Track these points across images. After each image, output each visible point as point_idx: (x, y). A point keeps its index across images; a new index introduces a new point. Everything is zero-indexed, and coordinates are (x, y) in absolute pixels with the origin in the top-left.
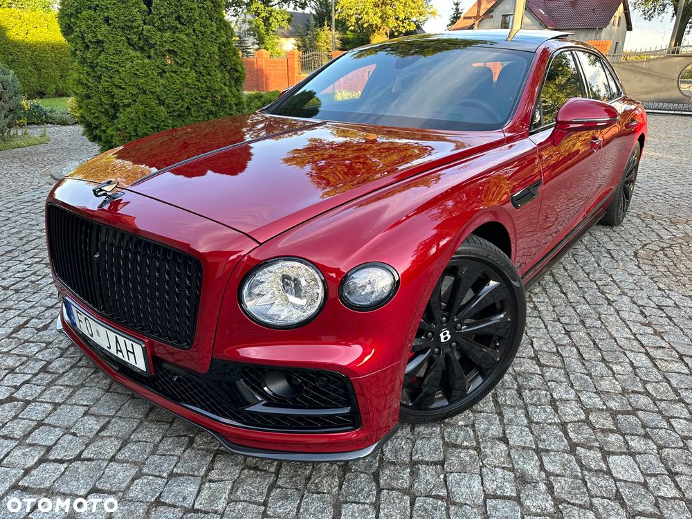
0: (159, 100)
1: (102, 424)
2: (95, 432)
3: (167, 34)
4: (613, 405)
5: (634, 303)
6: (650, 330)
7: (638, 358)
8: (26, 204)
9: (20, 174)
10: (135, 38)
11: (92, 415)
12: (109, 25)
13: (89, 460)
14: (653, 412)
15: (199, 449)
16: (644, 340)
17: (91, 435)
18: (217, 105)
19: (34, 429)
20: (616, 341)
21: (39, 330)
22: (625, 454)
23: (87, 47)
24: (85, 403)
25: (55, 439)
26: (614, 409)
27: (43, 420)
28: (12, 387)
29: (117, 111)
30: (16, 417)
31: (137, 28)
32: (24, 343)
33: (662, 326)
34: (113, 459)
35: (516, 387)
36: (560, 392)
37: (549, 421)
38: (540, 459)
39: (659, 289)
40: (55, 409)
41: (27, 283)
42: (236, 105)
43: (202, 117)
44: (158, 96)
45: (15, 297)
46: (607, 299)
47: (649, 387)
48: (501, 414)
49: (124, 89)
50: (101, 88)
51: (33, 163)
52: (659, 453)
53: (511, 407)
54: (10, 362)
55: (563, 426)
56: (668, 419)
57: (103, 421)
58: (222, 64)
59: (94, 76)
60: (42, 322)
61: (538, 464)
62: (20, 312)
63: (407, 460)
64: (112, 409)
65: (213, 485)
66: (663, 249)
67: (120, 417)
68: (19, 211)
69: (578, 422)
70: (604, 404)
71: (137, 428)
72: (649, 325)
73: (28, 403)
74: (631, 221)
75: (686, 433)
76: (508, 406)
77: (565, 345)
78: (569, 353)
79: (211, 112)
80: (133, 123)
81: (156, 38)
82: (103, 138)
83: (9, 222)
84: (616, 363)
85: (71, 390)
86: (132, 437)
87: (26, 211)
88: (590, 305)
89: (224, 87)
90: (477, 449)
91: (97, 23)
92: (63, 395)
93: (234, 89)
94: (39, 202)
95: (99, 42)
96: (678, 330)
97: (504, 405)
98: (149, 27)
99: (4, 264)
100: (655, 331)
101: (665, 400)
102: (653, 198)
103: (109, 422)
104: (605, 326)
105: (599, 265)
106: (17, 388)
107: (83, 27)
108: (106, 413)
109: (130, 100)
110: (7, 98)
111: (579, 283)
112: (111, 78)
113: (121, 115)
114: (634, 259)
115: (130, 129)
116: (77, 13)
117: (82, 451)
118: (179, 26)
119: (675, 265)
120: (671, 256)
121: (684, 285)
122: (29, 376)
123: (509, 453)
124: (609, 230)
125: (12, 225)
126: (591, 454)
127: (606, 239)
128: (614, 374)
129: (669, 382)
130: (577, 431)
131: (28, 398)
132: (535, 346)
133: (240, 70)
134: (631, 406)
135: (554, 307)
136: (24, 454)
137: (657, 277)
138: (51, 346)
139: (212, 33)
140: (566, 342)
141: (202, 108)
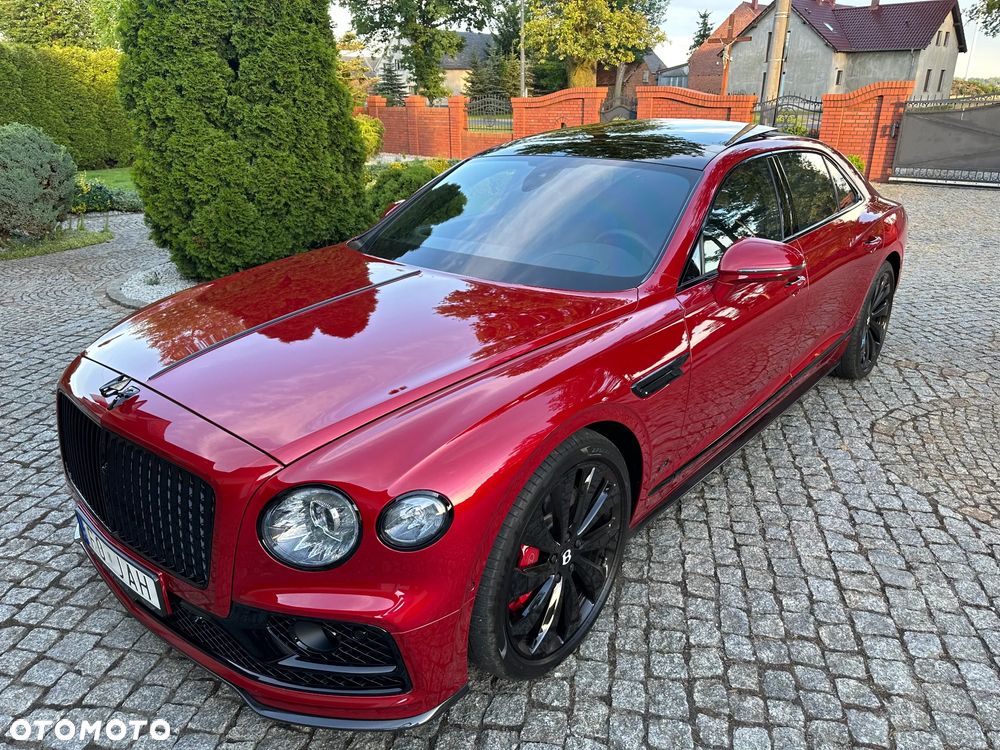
0: (247, 194)
1: (113, 660)
2: (104, 670)
3: (258, 107)
4: (766, 656)
5: (845, 503)
6: (852, 546)
7: (821, 589)
8: (67, 339)
9: (66, 292)
10: (216, 112)
11: (104, 647)
12: (183, 96)
13: (91, 707)
14: (816, 668)
15: (224, 698)
16: (839, 561)
17: (99, 674)
18: (327, 199)
19: (33, 663)
20: (800, 562)
21: (58, 527)
22: (759, 725)
23: (154, 125)
24: (98, 631)
25: (55, 678)
26: (766, 661)
27: (45, 652)
28: (14, 606)
29: (193, 208)
30: (14, 647)
31: (220, 99)
32: (37, 545)
33: (873, 539)
34: (119, 707)
35: (644, 625)
36: (701, 635)
37: (673, 676)
38: (646, 729)
39: (889, 482)
40: (61, 638)
41: (52, 459)
42: (354, 197)
43: (305, 216)
44: (246, 189)
45: (35, 479)
46: (809, 497)
47: (823, 632)
48: (613, 664)
49: (201, 180)
50: (171, 179)
51: (88, 274)
52: (805, 727)
53: (631, 653)
54: (17, 571)
55: (689, 684)
56: (832, 678)
57: (116, 656)
58: (333, 143)
59: (163, 164)
60: (63, 516)
61: (641, 734)
62: (39, 500)
63: (476, 723)
64: (131, 639)
65: (231, 746)
66: (915, 418)
67: (137, 651)
68: (57, 350)
69: (712, 678)
70: (755, 654)
71: (155, 666)
72: (855, 538)
73: (30, 628)
74: (884, 372)
75: (851, 700)
76: (625, 651)
77: (728, 566)
78: (731, 578)
79: (317, 209)
80: (211, 227)
81: (244, 112)
82: (174, 244)
83: (43, 366)
84: (790, 594)
85: (84, 612)
86: (147, 678)
87: (67, 350)
88: (781, 505)
89: (335, 174)
90: (569, 711)
91: (166, 94)
92: (73, 619)
93: (350, 177)
94: (85, 336)
95: (168, 119)
96: (893, 548)
97: (620, 651)
98: (235, 98)
99: (28, 430)
100: (861, 546)
101: (838, 651)
102: (928, 334)
103: (122, 658)
104: (793, 538)
105: (815, 444)
106: (20, 607)
107: (148, 100)
108: (121, 646)
109: (209, 195)
110: (56, 184)
111: (777, 471)
112: (185, 166)
113: (198, 215)
114: (868, 434)
115: (208, 234)
116: (142, 80)
117: (85, 695)
118: (274, 95)
119: (924, 445)
120: (923, 429)
121: (926, 477)
122: (37, 592)
123: (608, 719)
124: (847, 386)
125: (46, 371)
126: (715, 724)
127: (837, 401)
128: (782, 609)
129: (853, 625)
130: (705, 692)
131: (31, 622)
132: (686, 566)
133: (358, 149)
134: (790, 658)
135: (731, 507)
136: (17, 697)
137: (893, 463)
138: (69, 550)
139: (320, 103)
140: (730, 561)
141: (304, 204)
